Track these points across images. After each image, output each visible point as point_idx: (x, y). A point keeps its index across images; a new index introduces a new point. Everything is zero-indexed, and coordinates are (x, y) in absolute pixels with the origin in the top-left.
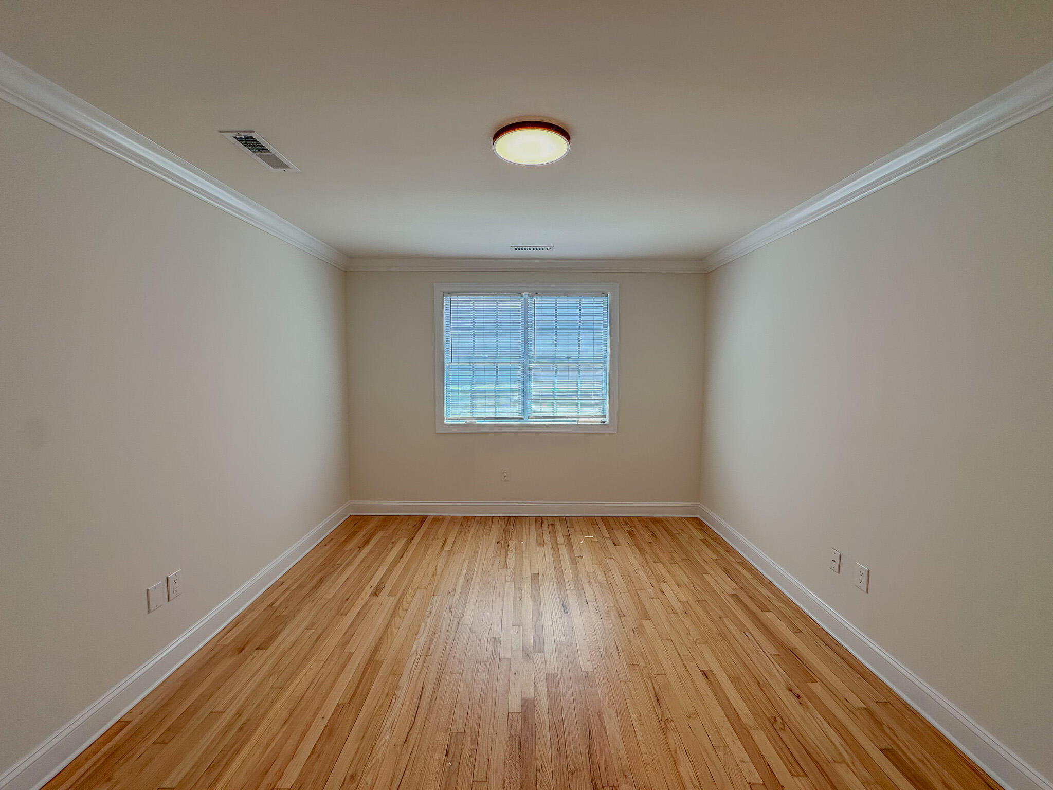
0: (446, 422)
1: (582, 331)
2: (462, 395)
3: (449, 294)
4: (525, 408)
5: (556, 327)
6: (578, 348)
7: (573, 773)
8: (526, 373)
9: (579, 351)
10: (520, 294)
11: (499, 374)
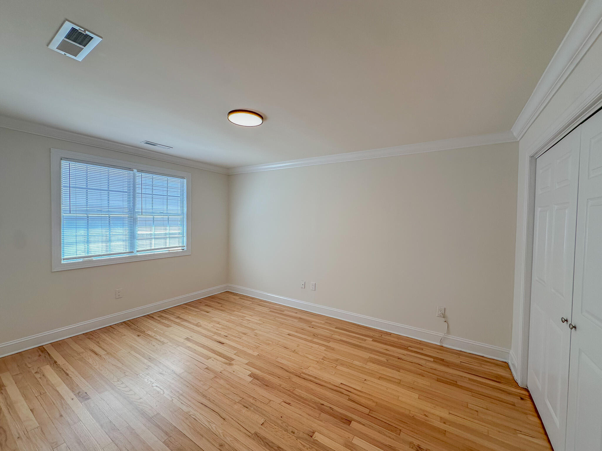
0: (63, 262)
1: (168, 197)
2: (79, 239)
3: (67, 159)
4: (132, 245)
5: (152, 193)
6: (166, 207)
7: (289, 378)
8: (133, 222)
9: (167, 208)
10: (130, 169)
11: (111, 223)
